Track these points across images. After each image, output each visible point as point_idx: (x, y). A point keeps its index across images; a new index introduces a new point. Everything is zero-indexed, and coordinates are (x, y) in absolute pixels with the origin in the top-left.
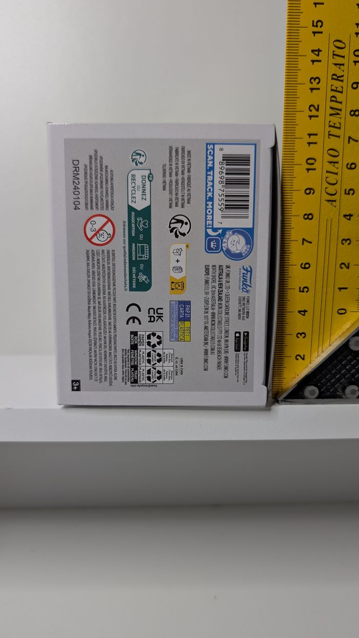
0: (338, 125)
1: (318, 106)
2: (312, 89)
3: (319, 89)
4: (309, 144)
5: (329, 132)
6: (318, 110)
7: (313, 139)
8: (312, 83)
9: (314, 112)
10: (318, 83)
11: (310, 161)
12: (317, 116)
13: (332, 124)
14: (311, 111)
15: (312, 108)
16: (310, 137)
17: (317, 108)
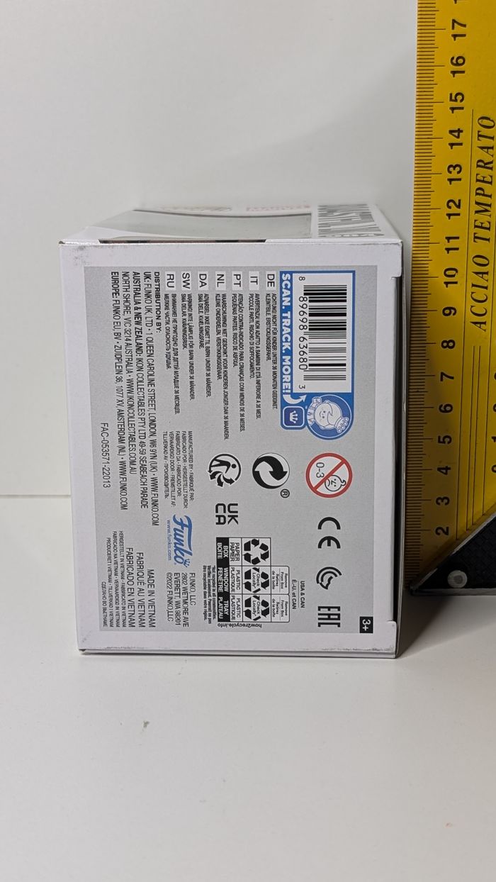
0: (486, 225)
1: (460, 201)
2: (451, 180)
3: (460, 179)
4: (448, 250)
5: (475, 234)
6: (459, 206)
7: (453, 243)
8: (450, 172)
9: (454, 210)
10: (459, 172)
11: (450, 272)
12: (459, 215)
13: (478, 224)
14: (450, 207)
15: (451, 204)
16: (449, 242)
17: (457, 204)
